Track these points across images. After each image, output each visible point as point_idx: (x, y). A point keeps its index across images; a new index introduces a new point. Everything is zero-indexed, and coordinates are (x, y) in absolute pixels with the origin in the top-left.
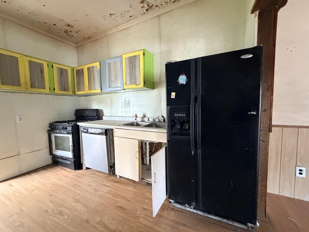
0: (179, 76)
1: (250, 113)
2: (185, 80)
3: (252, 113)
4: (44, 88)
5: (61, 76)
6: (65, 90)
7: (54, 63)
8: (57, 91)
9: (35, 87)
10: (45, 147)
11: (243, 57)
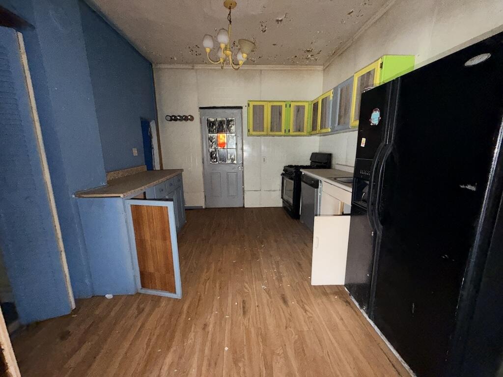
0: (372, 112)
1: (462, 187)
2: (377, 119)
3: (469, 187)
4: (280, 131)
5: (297, 116)
6: (299, 131)
7: (292, 101)
8: (291, 133)
9: (274, 131)
10: (278, 189)
11: (470, 63)
